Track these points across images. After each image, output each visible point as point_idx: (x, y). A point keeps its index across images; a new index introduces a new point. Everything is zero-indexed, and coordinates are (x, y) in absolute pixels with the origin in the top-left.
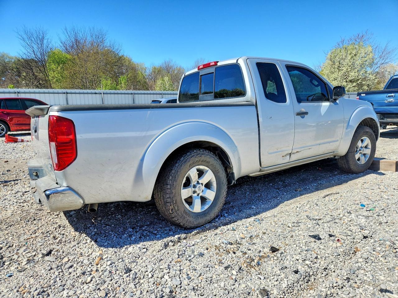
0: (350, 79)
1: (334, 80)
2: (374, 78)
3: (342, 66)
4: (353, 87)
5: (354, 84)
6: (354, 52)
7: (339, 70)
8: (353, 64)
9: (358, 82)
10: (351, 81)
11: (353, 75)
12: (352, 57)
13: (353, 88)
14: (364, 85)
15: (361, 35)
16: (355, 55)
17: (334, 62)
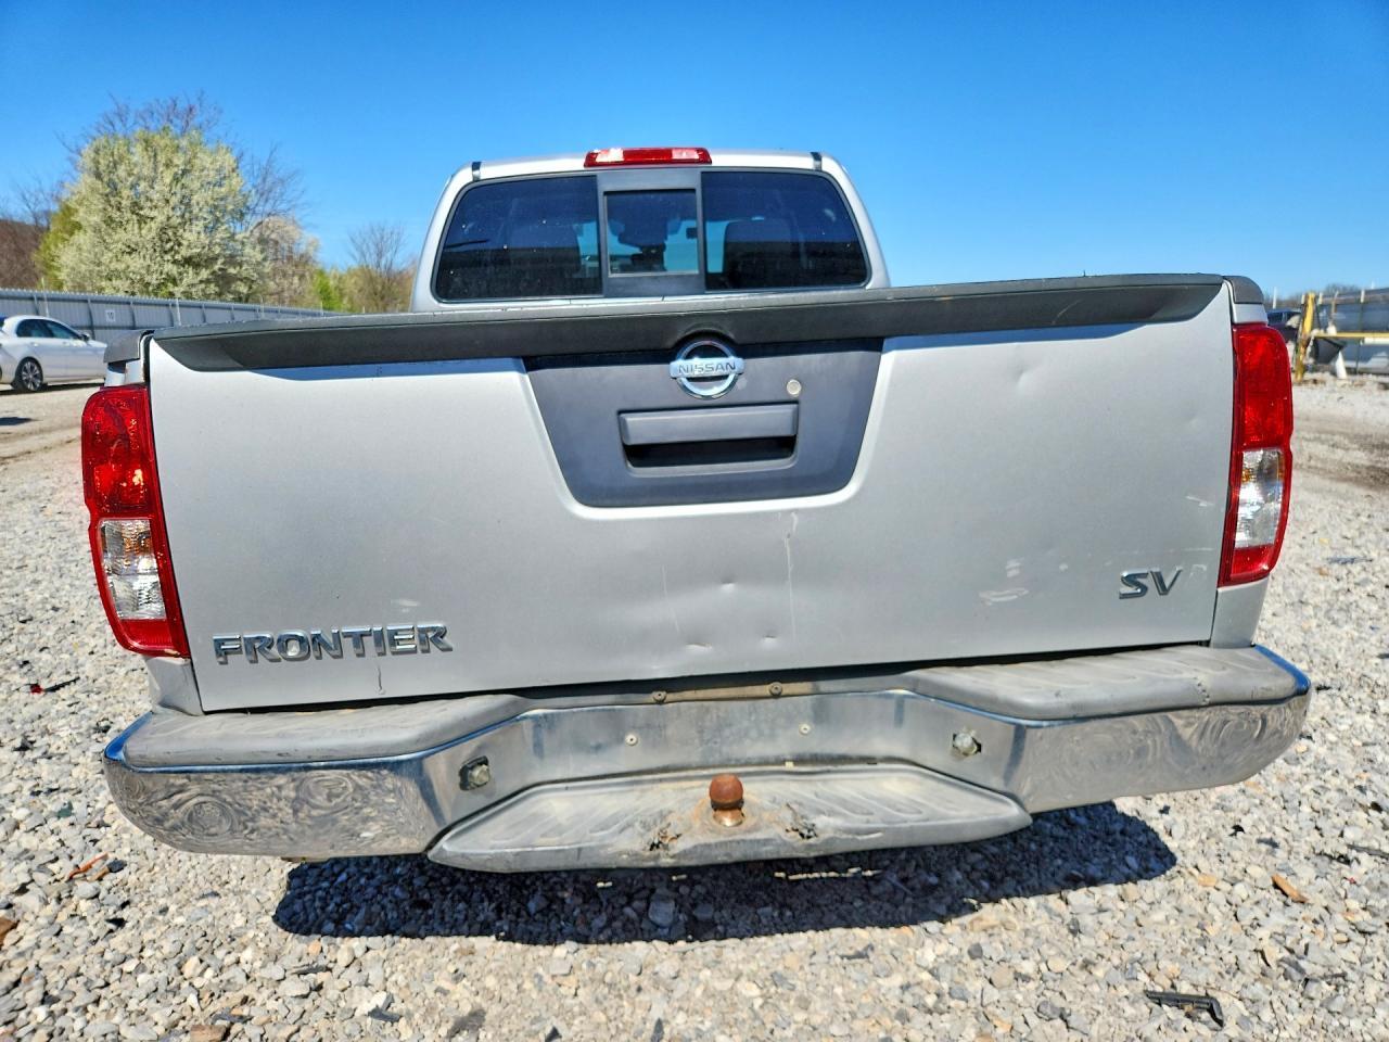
0: (184, 252)
1: (130, 253)
2: (260, 257)
3: (149, 204)
4: (201, 282)
5: (205, 274)
6: (179, 160)
7: (142, 220)
8: (186, 202)
9: (216, 267)
10: (188, 261)
11: (193, 238)
12: (176, 179)
13: (203, 286)
14: (235, 278)
15: (182, 105)
16: (184, 172)
17: (114, 189)
